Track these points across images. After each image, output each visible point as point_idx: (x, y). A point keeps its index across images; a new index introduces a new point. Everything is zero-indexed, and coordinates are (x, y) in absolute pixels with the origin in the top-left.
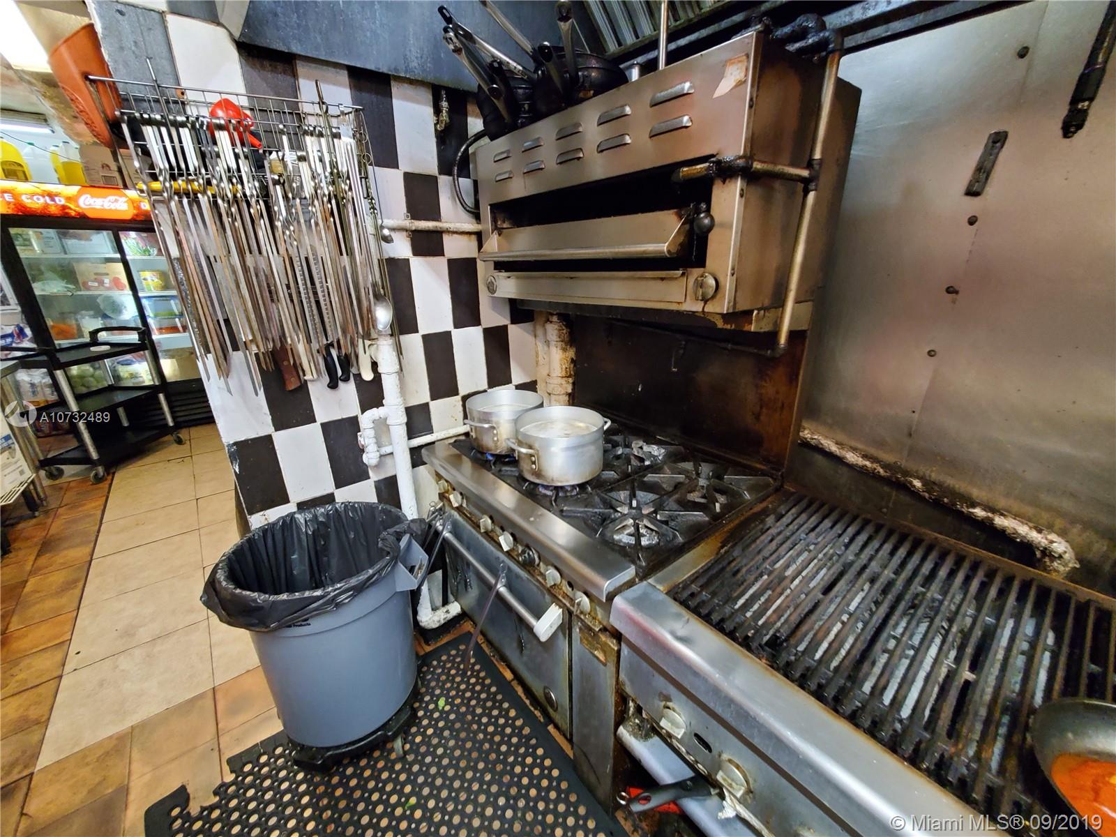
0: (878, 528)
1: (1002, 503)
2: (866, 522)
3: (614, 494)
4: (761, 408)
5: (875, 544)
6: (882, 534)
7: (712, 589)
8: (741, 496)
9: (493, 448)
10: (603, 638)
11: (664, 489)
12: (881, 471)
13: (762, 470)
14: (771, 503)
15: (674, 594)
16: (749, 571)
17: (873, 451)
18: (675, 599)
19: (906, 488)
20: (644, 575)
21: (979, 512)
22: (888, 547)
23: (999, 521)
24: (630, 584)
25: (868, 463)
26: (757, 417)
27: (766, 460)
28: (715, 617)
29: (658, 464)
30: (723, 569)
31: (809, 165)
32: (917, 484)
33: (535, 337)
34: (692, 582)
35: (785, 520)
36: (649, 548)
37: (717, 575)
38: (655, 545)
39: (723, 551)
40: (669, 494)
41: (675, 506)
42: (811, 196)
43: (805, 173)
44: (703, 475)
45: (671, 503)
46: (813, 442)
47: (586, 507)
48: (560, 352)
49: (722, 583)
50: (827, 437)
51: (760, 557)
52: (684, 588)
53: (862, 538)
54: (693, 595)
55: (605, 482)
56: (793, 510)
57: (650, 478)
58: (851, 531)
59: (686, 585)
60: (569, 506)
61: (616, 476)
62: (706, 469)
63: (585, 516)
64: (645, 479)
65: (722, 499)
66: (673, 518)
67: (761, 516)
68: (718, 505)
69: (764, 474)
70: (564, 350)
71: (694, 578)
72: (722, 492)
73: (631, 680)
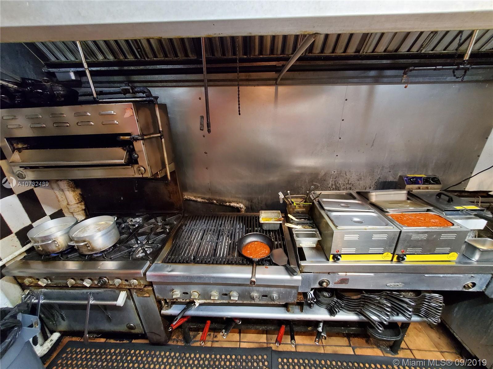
0: (209, 217)
1: (231, 200)
2: (207, 217)
3: (129, 243)
4: (170, 194)
5: (209, 222)
6: (210, 218)
7: (174, 254)
8: (173, 223)
9: (57, 250)
10: (146, 289)
11: (147, 232)
12: (207, 201)
13: (176, 213)
14: (183, 222)
15: (164, 262)
16: (182, 244)
17: (203, 196)
18: (165, 263)
19: (213, 203)
20: (152, 262)
21: (228, 204)
22: (212, 221)
23: (232, 204)
24: (149, 267)
25: (203, 200)
26: (170, 197)
27: (177, 209)
28: (178, 261)
29: (141, 224)
30: (175, 247)
31: (160, 132)
32: (215, 202)
33: (53, 189)
34: (168, 256)
35: (187, 225)
36: (150, 253)
37: (174, 250)
38: (152, 251)
39: (174, 242)
40: (150, 233)
41: (154, 236)
42: (163, 140)
43: (159, 135)
44: (159, 222)
45: (152, 236)
46: (188, 199)
47: (120, 252)
48: (72, 193)
49: (177, 251)
50: (191, 196)
51: (184, 239)
52: (166, 259)
53: (206, 221)
54: (169, 259)
55: (123, 239)
56: (189, 222)
57: (141, 231)
58: (204, 221)
59: (166, 257)
60: (112, 255)
61: (126, 236)
62: (159, 219)
63: (121, 255)
64: (139, 232)
65: (168, 227)
66: (154, 241)
67: (180, 228)
68: (167, 230)
69: (178, 214)
70: (74, 191)
71: (168, 254)
72: (167, 225)
73: (160, 294)
